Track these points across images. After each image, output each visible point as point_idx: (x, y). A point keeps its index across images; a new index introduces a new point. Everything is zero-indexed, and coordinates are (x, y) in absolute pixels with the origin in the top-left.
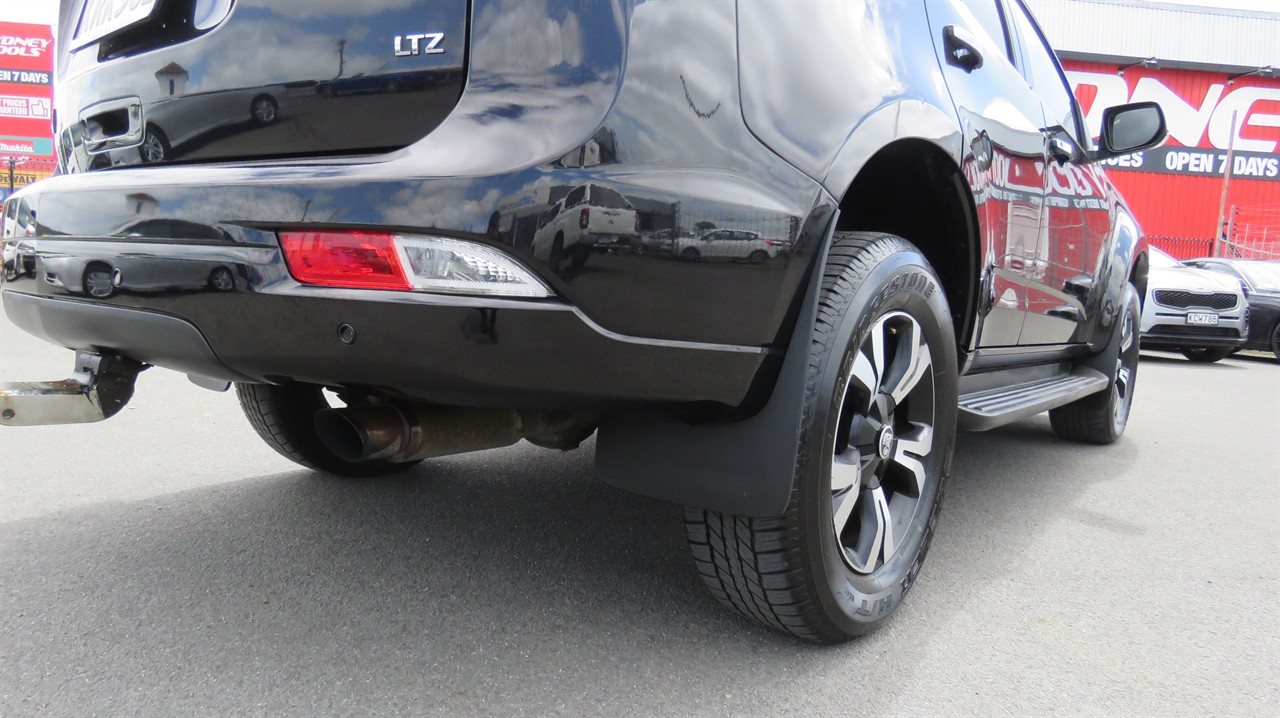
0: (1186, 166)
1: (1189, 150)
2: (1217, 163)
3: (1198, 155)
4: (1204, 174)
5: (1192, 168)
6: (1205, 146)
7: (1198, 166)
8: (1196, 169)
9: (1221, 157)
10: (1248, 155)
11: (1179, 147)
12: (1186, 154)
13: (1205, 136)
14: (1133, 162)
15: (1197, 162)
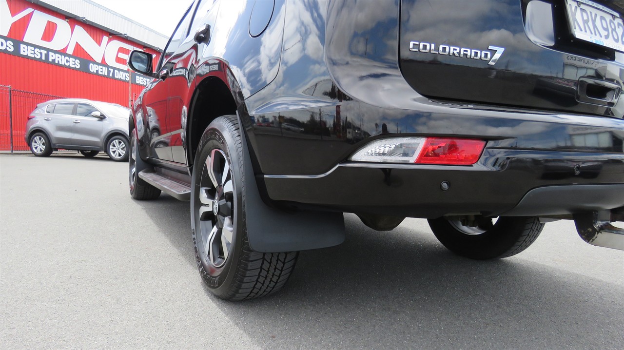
0: (97, 71)
1: (98, 64)
2: (109, 72)
3: (102, 67)
4: (104, 76)
5: (100, 73)
6: (103, 63)
7: (102, 72)
8: (101, 73)
9: (110, 69)
10: (119, 70)
11: (95, 62)
12: (97, 66)
13: (103, 59)
14: (76, 65)
15: (102, 70)
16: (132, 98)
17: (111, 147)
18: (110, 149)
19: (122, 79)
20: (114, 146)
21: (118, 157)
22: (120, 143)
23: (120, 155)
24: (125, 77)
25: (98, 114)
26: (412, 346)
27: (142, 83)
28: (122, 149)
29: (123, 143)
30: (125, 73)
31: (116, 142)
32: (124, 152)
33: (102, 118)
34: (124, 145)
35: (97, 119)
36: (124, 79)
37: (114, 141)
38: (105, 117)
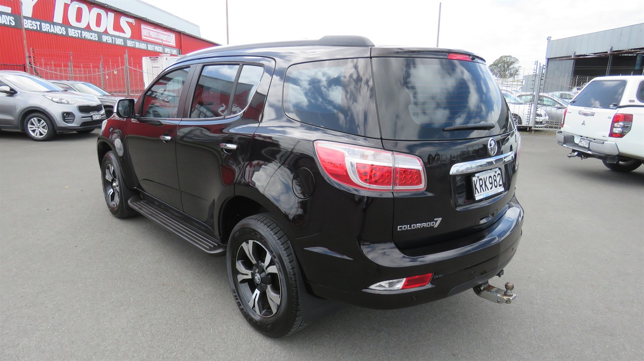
16: (29, 54)
17: (29, 126)
18: (29, 128)
19: (6, 24)
20: (32, 124)
21: (39, 137)
22: (39, 121)
23: (41, 134)
24: (10, 21)
25: (8, 89)
26: (394, 358)
27: (31, 28)
28: (43, 127)
29: (43, 121)
30: (9, 17)
31: (34, 120)
32: (46, 131)
33: (12, 93)
34: (45, 123)
35: (5, 94)
36: (9, 24)
37: (32, 119)
38: (16, 92)
